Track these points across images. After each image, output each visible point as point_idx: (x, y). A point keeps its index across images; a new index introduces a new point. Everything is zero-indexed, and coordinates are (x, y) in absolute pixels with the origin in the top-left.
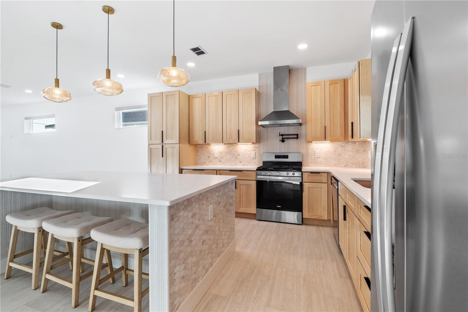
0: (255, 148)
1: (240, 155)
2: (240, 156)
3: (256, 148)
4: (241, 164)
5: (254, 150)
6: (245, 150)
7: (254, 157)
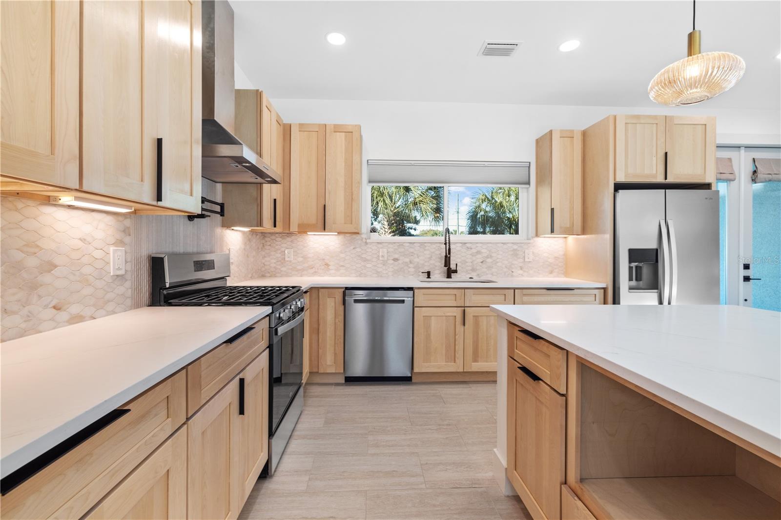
0: (124, 231)
1: (56, 266)
2: (55, 272)
3: (126, 231)
4: (63, 316)
5: (120, 243)
6: (80, 239)
7: (122, 272)
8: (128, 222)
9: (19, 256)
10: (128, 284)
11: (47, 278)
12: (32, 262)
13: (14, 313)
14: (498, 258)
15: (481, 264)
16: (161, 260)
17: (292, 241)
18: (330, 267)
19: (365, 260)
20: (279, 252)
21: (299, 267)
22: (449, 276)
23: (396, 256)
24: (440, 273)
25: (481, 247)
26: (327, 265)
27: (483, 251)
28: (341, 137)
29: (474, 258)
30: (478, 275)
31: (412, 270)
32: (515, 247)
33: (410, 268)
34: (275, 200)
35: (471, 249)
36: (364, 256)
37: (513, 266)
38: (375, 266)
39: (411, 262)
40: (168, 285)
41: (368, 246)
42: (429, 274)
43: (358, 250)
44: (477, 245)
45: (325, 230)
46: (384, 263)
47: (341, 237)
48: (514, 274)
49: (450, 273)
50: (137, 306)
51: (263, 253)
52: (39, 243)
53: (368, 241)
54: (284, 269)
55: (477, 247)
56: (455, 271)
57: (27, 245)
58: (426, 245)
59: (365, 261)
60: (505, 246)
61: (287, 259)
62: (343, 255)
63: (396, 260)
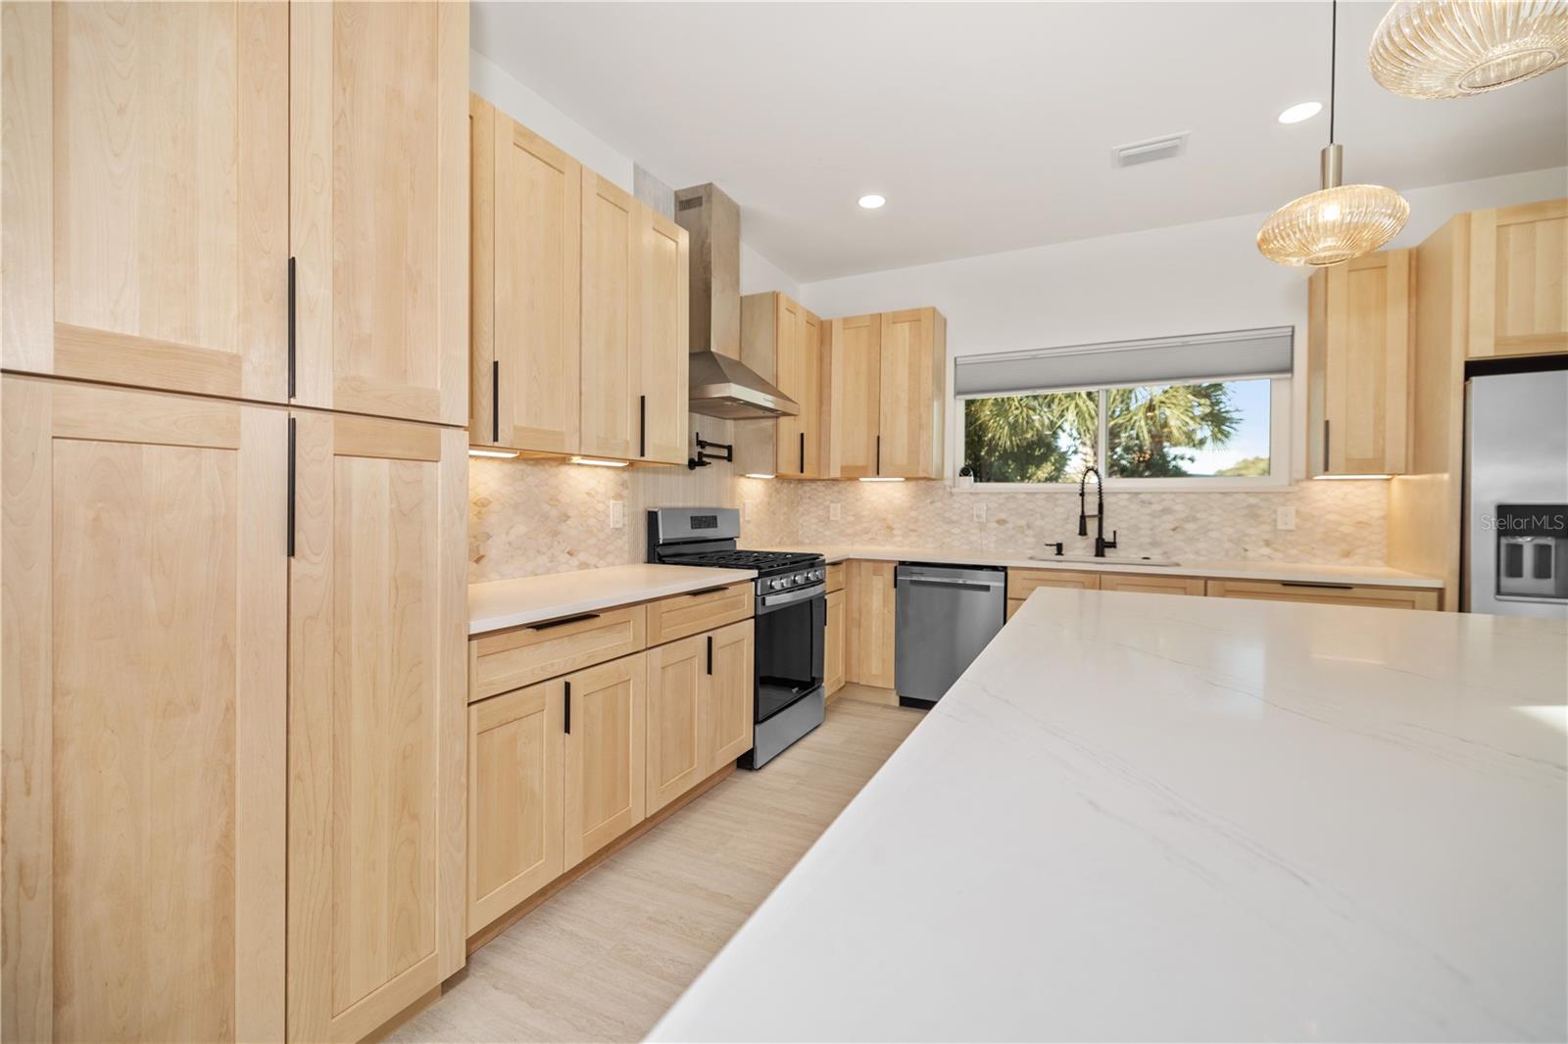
0: (622, 485)
1: (569, 517)
2: (569, 522)
3: (624, 484)
4: (574, 561)
5: (618, 496)
6: (587, 494)
7: (620, 526)
8: (626, 475)
9: (546, 507)
10: (625, 538)
11: (563, 527)
12: (554, 513)
13: (544, 554)
14: (1210, 523)
15: (1172, 533)
16: (656, 513)
17: (839, 492)
18: (895, 532)
19: (951, 522)
20: (821, 507)
21: (850, 531)
22: (1100, 553)
23: (1003, 516)
24: (1084, 548)
25: (1173, 500)
26: (890, 528)
27: (1177, 507)
28: (904, 330)
29: (1156, 522)
30: (1165, 553)
31: (1031, 540)
32: (1253, 500)
33: (1027, 536)
34: (802, 435)
35: (1150, 503)
36: (947, 515)
37: (1246, 539)
38: (966, 532)
39: (1029, 526)
40: (661, 542)
41: (954, 498)
42: (1059, 548)
43: (938, 505)
44: (1164, 496)
45: (878, 473)
46: (982, 527)
47: (911, 484)
48: (1248, 553)
49: (1102, 547)
50: (633, 561)
51: (801, 509)
52: (559, 497)
53: (954, 490)
54: (827, 533)
55: (1164, 500)
56: (1113, 545)
57: (551, 499)
58: (1057, 496)
59: (949, 523)
60: (1229, 499)
61: (832, 518)
62: (913, 514)
63: (1001, 522)
